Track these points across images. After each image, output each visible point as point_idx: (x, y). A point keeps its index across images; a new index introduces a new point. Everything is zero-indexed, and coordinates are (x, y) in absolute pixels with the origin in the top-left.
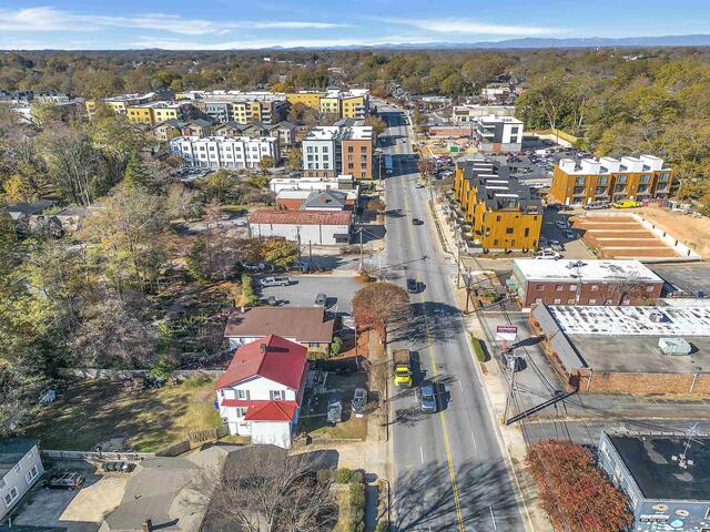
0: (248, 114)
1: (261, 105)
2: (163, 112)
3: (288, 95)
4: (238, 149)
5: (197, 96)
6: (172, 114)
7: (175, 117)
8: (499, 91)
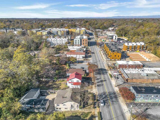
0: (61, 33)
1: (64, 31)
2: (44, 33)
3: (69, 29)
4: (61, 40)
5: (50, 29)
6: (46, 33)
7: (47, 34)
8: (112, 29)
